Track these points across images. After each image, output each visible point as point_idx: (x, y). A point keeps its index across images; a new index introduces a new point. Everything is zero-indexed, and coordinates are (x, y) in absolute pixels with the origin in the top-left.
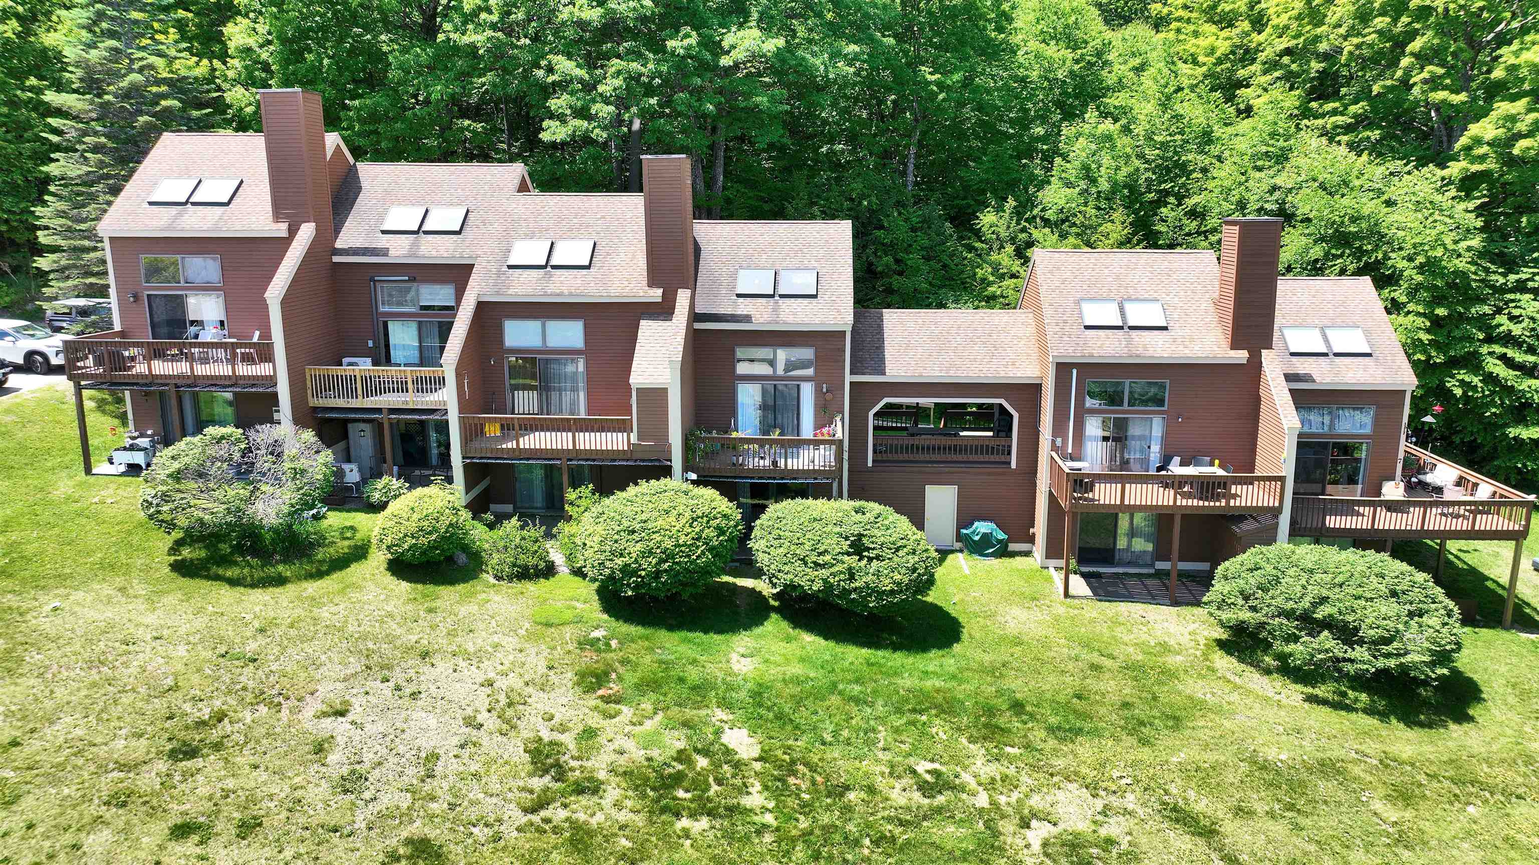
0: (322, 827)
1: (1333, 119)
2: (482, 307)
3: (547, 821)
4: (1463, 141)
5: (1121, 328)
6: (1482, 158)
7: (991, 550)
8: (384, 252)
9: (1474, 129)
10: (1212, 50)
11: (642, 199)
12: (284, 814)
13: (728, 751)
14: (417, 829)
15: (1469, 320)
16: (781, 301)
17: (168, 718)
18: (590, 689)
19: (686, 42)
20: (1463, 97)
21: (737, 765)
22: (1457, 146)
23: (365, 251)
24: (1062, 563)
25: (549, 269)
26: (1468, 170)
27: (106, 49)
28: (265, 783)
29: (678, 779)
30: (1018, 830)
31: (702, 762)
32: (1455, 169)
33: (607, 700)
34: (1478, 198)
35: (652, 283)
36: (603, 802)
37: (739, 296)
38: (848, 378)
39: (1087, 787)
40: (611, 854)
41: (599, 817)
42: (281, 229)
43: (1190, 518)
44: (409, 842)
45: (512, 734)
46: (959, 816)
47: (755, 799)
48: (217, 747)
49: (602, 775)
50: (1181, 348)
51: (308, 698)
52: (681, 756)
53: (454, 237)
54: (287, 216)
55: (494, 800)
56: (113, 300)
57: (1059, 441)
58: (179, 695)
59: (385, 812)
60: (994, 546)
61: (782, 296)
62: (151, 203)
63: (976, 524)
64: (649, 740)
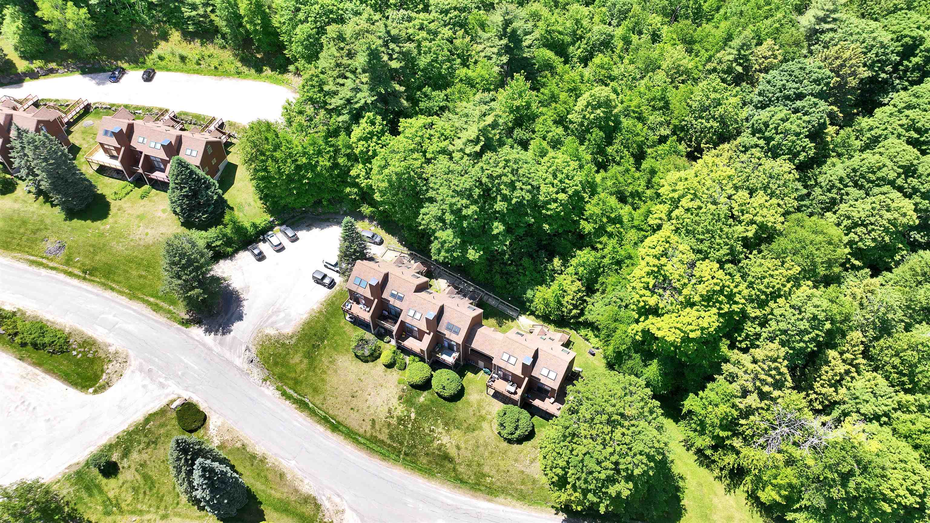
5: (506, 362)
13: (411, 417)
18: (399, 400)
21: (411, 420)
25: (413, 318)
29: (403, 419)
31: (407, 418)
35: (427, 330)
49: (395, 416)
50: (514, 371)
52: (405, 416)
64: (402, 412)
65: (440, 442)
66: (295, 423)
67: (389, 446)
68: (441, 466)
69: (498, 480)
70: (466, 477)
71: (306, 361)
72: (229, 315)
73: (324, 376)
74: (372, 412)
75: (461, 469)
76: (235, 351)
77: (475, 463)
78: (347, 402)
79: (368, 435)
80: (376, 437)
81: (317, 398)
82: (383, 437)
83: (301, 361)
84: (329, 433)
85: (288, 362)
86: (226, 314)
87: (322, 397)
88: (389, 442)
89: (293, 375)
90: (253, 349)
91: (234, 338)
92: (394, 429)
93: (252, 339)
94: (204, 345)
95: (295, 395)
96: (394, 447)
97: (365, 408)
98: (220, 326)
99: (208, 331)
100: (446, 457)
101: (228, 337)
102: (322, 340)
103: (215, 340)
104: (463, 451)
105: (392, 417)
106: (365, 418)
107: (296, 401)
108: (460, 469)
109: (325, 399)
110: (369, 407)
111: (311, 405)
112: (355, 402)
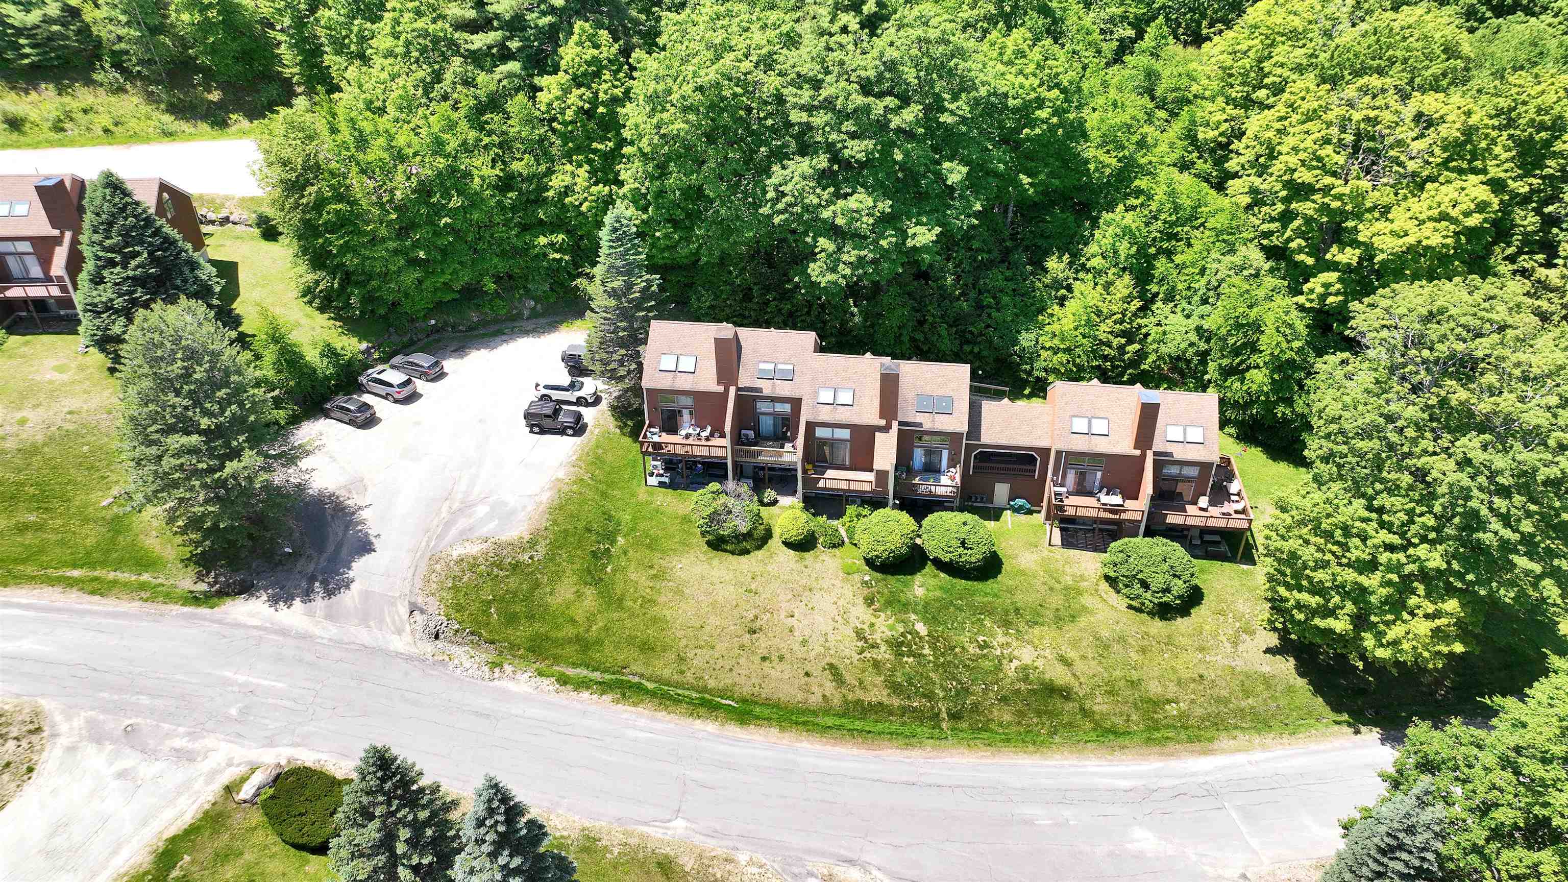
2: (810, 423)
3: (865, 658)
5: (1087, 434)
7: (1022, 511)
8: (761, 390)
12: (789, 654)
13: (918, 633)
16: (936, 415)
17: (741, 618)
18: (869, 606)
21: (921, 638)
23: (752, 389)
24: (1051, 523)
25: (835, 405)
28: (780, 643)
29: (902, 643)
30: (1008, 663)
31: (909, 637)
33: (875, 610)
35: (881, 415)
36: (880, 651)
37: (917, 411)
41: (880, 657)
42: (722, 389)
44: (827, 664)
45: (848, 625)
49: (879, 641)
50: (1112, 446)
52: (902, 635)
53: (790, 382)
54: (724, 383)
55: (848, 650)
57: (1055, 478)
60: (1024, 509)
61: (936, 413)
62: (659, 371)
63: (1017, 500)
64: (892, 628)
65: (1016, 663)
66: (631, 733)
67: (904, 711)
68: (1051, 714)
69: (1193, 701)
70: (1120, 721)
71: (590, 592)
72: (331, 548)
73: (654, 611)
74: (819, 649)
75: (1100, 705)
76: (381, 621)
77: (1122, 683)
78: (742, 647)
79: (836, 701)
80: (858, 702)
81: (659, 663)
82: (877, 694)
83: (579, 595)
84: (734, 730)
85: (547, 607)
86: (321, 551)
87: (671, 656)
88: (896, 702)
89: (569, 631)
90: (433, 605)
91: (366, 595)
92: (893, 670)
93: (419, 583)
94: (283, 632)
95: (597, 676)
96: (915, 710)
97: (796, 647)
98: (312, 579)
99: (282, 597)
100: (1051, 690)
101: (348, 598)
102: (611, 537)
103: (311, 614)
104: (1079, 666)
105: (875, 646)
106: (808, 668)
107: (605, 687)
108: (1096, 708)
109: (681, 659)
110: (804, 643)
111: (650, 686)
112: (763, 643)
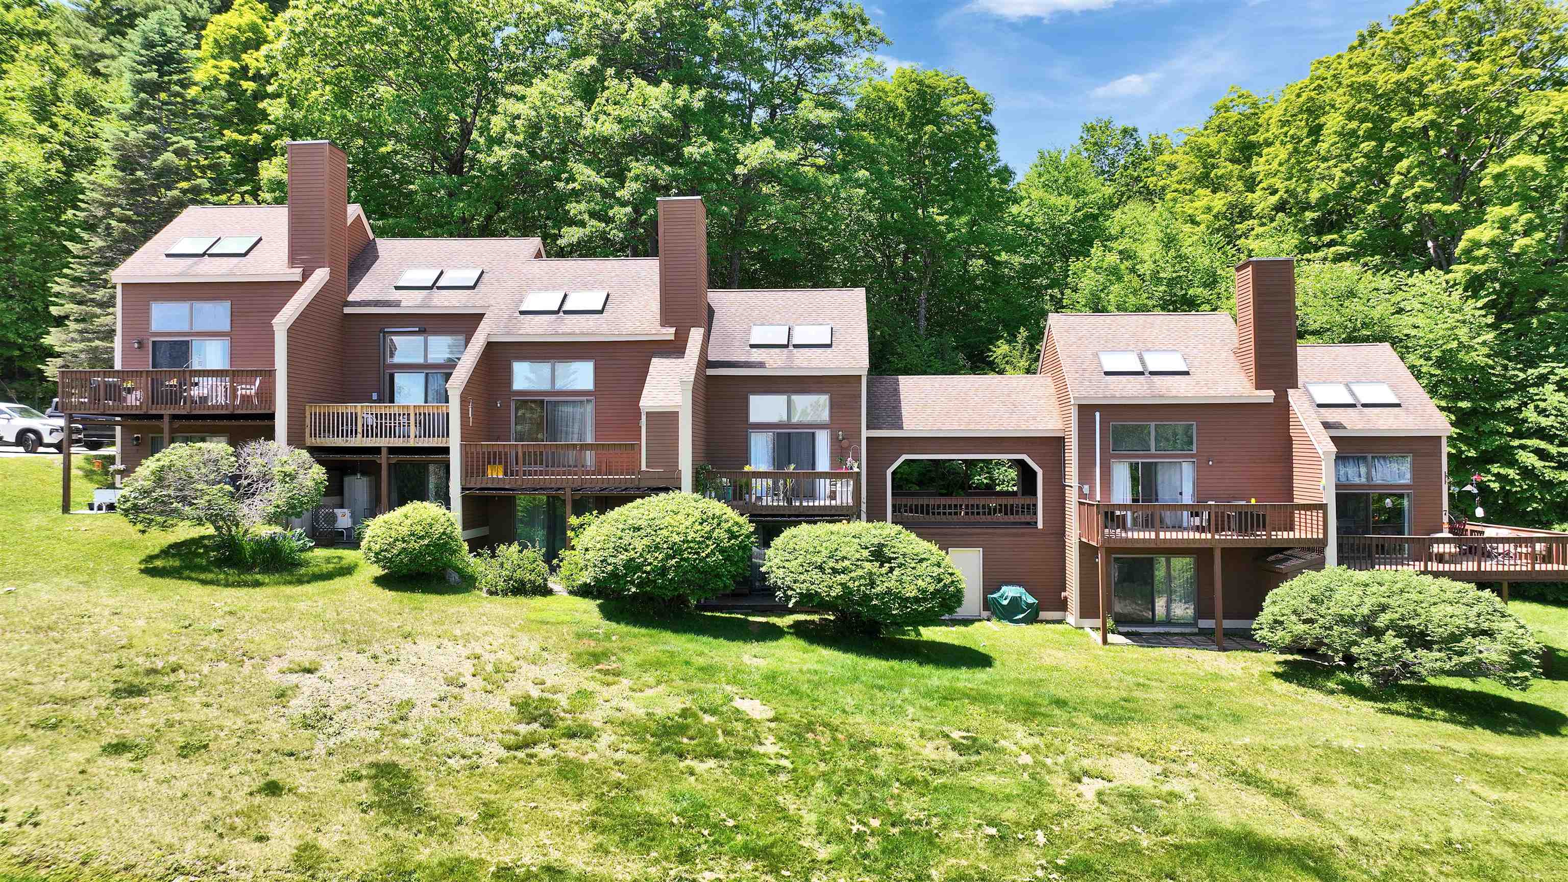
0: (276, 751)
1: (1333, 249)
2: (491, 347)
3: (532, 756)
4: (1462, 245)
5: (1142, 373)
6: (1484, 259)
7: (1021, 616)
8: (397, 304)
9: (1469, 234)
10: (1209, 209)
11: (657, 262)
12: (234, 740)
13: (738, 713)
14: (384, 756)
15: (1495, 415)
16: (795, 350)
17: (117, 667)
18: (587, 665)
19: (702, 150)
20: (1455, 207)
21: (749, 723)
22: (1457, 252)
23: (377, 303)
24: (1098, 623)
25: (561, 314)
26: (1471, 271)
27: (144, 133)
28: (217, 718)
29: (681, 730)
30: (1068, 782)
31: (709, 718)
32: (1459, 272)
33: (606, 673)
34: (1486, 296)
35: (665, 322)
36: (596, 745)
37: (752, 346)
38: (865, 433)
39: (1143, 756)
40: (604, 783)
41: (592, 755)
42: (295, 274)
43: (1230, 553)
44: (372, 765)
45: (499, 692)
46: (999, 769)
47: (770, 747)
48: (168, 688)
49: (596, 725)
50: (1205, 389)
51: (275, 659)
52: (686, 714)
53: (469, 292)
54: (303, 261)
55: (474, 739)
56: (118, 343)
57: (1086, 489)
58: (133, 652)
59: (348, 741)
60: (1025, 611)
61: (795, 346)
62: (168, 255)
63: (1004, 588)
